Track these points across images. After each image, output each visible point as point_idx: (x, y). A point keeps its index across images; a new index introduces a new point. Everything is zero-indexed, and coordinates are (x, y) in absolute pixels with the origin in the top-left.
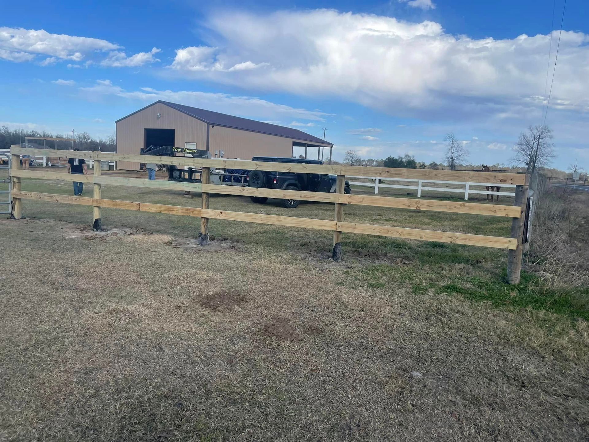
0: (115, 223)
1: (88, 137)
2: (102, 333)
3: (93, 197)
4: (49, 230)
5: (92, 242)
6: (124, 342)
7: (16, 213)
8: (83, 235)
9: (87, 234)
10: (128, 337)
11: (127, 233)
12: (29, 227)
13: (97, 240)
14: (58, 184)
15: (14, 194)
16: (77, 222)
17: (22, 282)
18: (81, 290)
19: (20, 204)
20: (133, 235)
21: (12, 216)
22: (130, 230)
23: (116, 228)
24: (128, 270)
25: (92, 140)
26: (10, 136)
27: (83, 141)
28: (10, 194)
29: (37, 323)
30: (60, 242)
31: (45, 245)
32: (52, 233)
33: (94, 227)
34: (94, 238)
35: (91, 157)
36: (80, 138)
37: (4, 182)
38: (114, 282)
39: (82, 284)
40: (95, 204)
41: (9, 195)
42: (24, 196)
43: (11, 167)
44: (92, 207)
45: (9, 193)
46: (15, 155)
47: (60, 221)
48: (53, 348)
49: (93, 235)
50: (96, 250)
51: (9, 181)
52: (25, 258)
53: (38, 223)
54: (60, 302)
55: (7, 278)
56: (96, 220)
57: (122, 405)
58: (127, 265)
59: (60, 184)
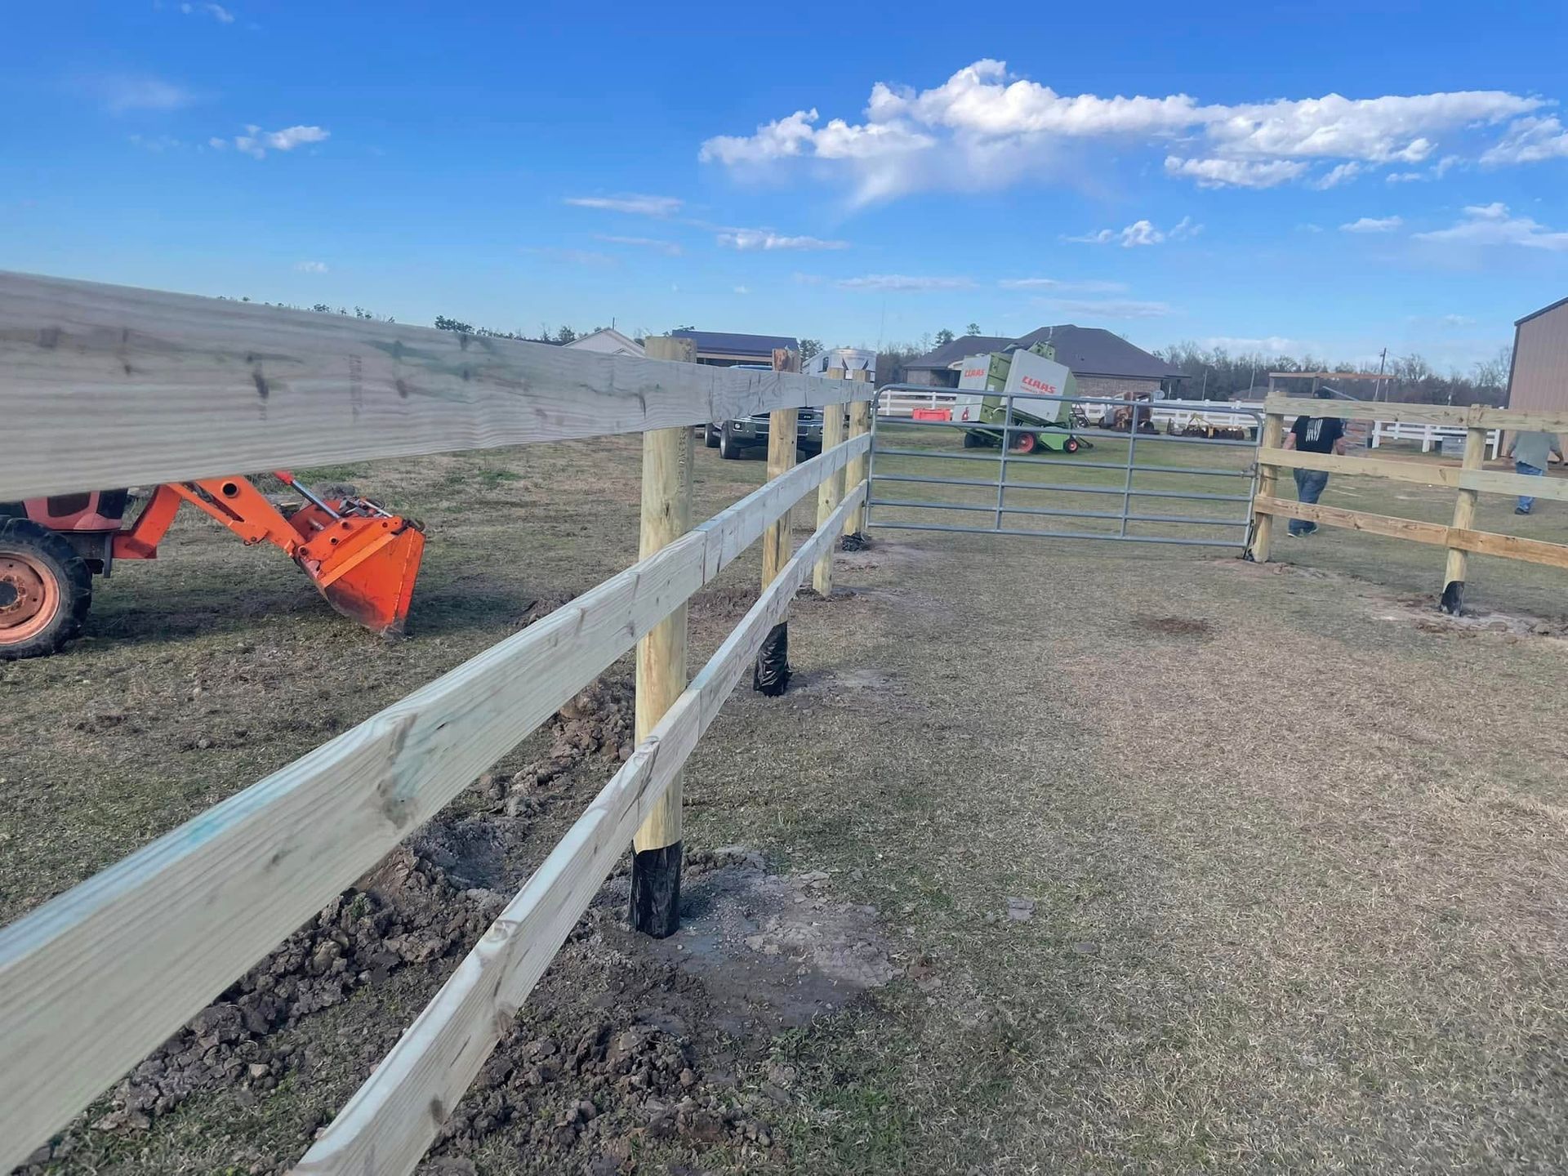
0: (1498, 600)
1: (1422, 367)
2: (1477, 848)
3: (1451, 525)
4: (1330, 595)
5: (1439, 637)
6: (1536, 883)
7: (1258, 548)
8: (1414, 616)
9: (1423, 616)
10: (1545, 876)
11: (1536, 629)
12: (1283, 582)
13: (1451, 634)
14: (1343, 490)
15: (1259, 505)
16: (1393, 585)
17: (1285, 696)
18: (1421, 742)
19: (1269, 529)
20: (1554, 636)
21: (1248, 556)
22: (1543, 622)
23: (1500, 611)
24: (1542, 722)
25: (1430, 377)
26: (1229, 371)
27: (1405, 379)
28: (1251, 504)
29: (1325, 787)
30: (1359, 625)
31: (1324, 627)
32: (1338, 604)
33: (1443, 603)
34: (1445, 629)
35: (1462, 420)
36: (1398, 371)
37: (1243, 476)
38: (1504, 743)
39: (1422, 729)
40: (1454, 542)
41: (1247, 506)
42: (1280, 511)
43: (1262, 441)
44: (1444, 550)
45: (1249, 501)
46: (1273, 415)
47: (1353, 577)
48: (1362, 844)
49: (1439, 620)
50: (1449, 658)
51: (1253, 473)
52: (1286, 649)
53: (1303, 576)
54: (1372, 756)
55: (1253, 683)
56: (1452, 585)
57: (1533, 1011)
58: (1538, 709)
59: (1348, 490)
